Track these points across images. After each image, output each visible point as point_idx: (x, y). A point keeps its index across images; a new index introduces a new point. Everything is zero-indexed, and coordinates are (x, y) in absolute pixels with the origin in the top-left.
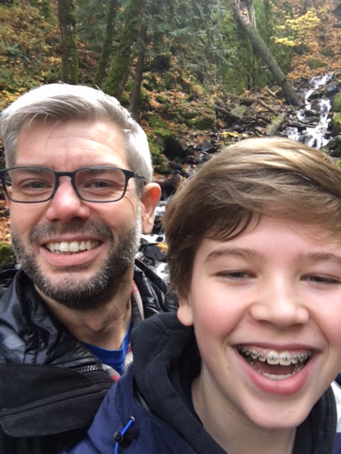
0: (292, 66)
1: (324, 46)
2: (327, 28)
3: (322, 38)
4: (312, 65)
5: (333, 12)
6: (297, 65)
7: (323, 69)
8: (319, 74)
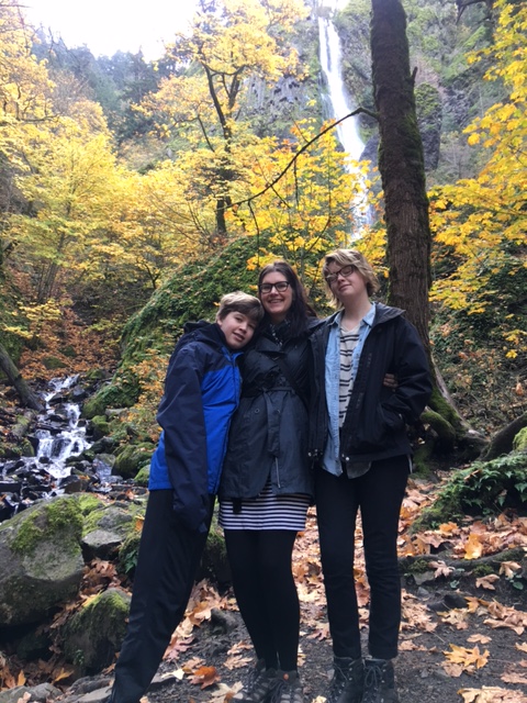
0: (22, 362)
1: (63, 344)
2: (65, 324)
3: (61, 335)
4: (48, 363)
5: (72, 307)
6: (29, 362)
7: (64, 370)
8: (59, 376)
